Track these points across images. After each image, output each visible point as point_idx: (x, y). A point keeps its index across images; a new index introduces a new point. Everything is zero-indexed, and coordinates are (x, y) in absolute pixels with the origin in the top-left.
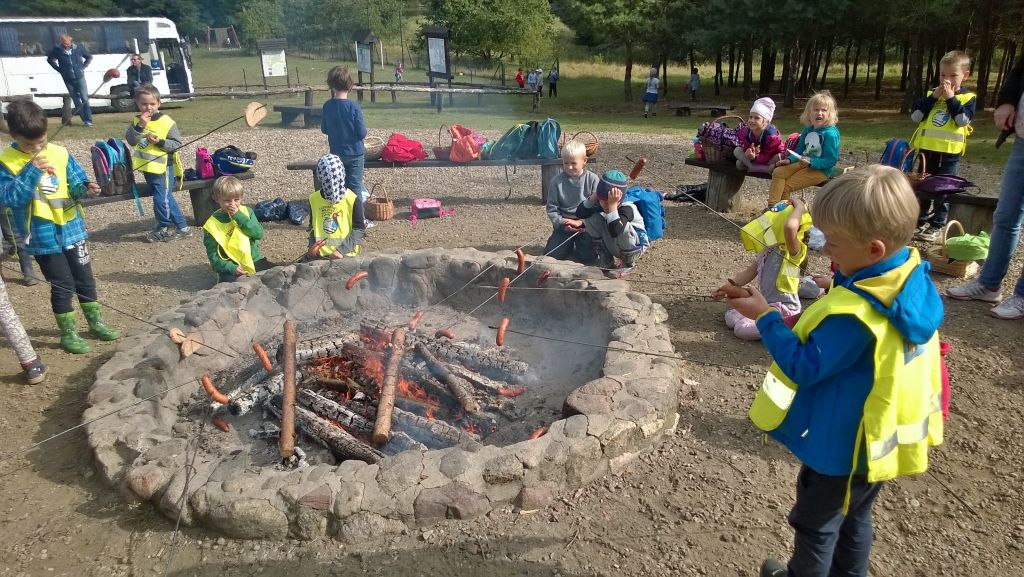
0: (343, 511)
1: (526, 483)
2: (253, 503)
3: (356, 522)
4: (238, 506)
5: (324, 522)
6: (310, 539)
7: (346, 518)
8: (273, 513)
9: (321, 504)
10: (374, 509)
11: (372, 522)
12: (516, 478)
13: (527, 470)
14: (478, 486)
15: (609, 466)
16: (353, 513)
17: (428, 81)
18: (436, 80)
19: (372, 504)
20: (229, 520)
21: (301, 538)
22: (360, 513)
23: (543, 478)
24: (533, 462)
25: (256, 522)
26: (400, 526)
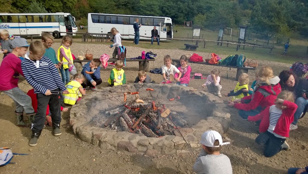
0: (102, 141)
1: (148, 148)
2: (86, 133)
3: (104, 144)
4: (83, 132)
5: (98, 142)
6: (94, 145)
7: (102, 142)
8: (89, 136)
9: (98, 137)
10: (108, 142)
11: (107, 145)
12: (145, 146)
13: (149, 145)
14: (135, 145)
15: (176, 152)
16: (104, 142)
17: (238, 41)
18: (240, 41)
19: (109, 141)
20: (81, 135)
21: (93, 144)
22: (105, 142)
23: (154, 148)
24: (152, 143)
25: (85, 137)
26: (114, 148)
